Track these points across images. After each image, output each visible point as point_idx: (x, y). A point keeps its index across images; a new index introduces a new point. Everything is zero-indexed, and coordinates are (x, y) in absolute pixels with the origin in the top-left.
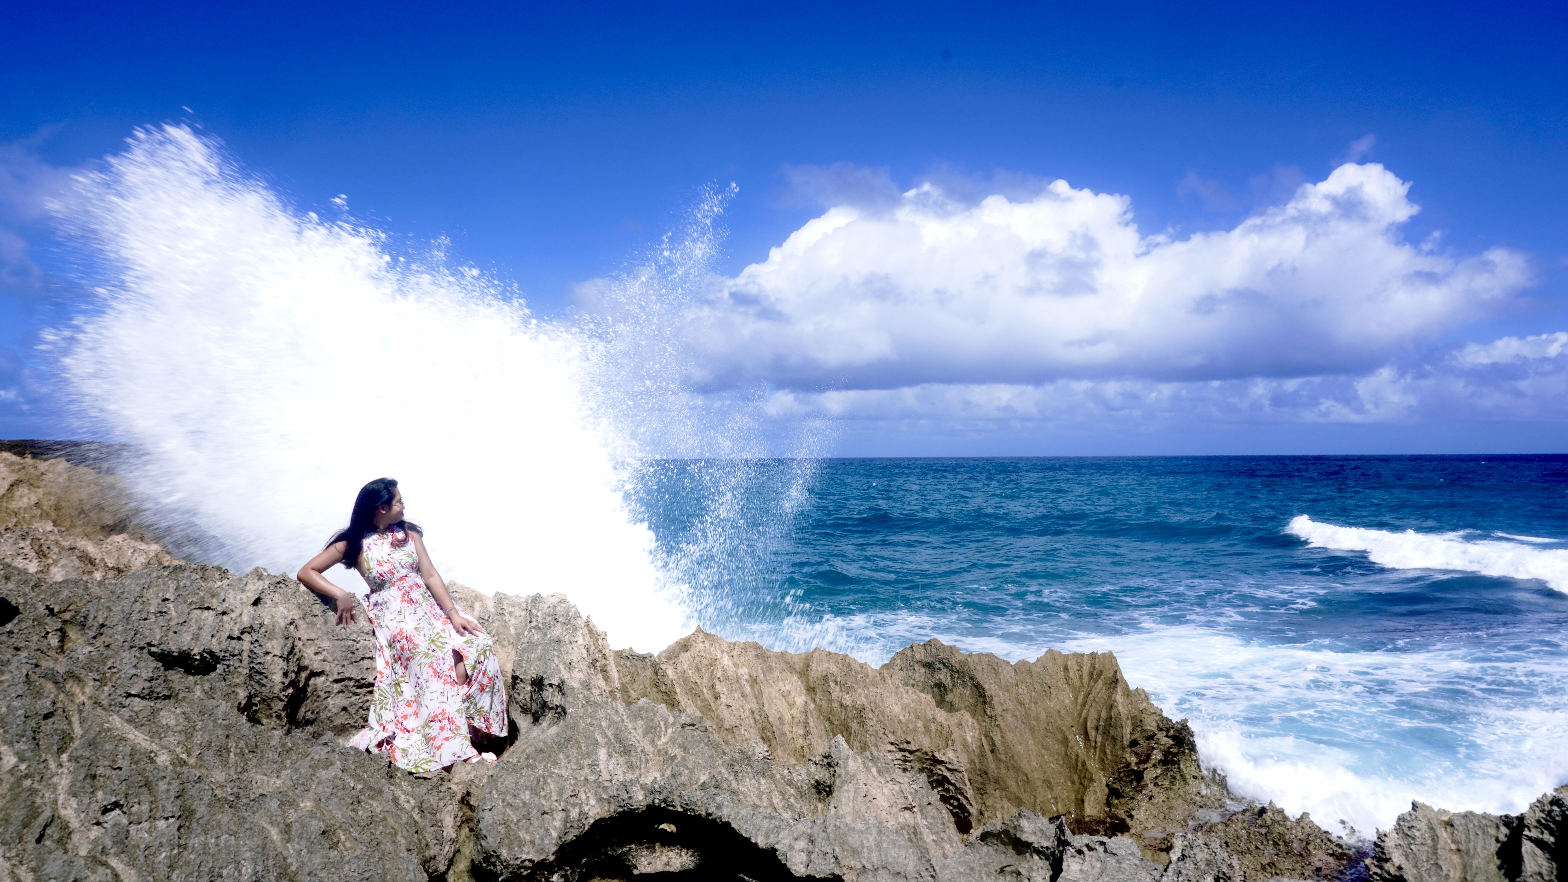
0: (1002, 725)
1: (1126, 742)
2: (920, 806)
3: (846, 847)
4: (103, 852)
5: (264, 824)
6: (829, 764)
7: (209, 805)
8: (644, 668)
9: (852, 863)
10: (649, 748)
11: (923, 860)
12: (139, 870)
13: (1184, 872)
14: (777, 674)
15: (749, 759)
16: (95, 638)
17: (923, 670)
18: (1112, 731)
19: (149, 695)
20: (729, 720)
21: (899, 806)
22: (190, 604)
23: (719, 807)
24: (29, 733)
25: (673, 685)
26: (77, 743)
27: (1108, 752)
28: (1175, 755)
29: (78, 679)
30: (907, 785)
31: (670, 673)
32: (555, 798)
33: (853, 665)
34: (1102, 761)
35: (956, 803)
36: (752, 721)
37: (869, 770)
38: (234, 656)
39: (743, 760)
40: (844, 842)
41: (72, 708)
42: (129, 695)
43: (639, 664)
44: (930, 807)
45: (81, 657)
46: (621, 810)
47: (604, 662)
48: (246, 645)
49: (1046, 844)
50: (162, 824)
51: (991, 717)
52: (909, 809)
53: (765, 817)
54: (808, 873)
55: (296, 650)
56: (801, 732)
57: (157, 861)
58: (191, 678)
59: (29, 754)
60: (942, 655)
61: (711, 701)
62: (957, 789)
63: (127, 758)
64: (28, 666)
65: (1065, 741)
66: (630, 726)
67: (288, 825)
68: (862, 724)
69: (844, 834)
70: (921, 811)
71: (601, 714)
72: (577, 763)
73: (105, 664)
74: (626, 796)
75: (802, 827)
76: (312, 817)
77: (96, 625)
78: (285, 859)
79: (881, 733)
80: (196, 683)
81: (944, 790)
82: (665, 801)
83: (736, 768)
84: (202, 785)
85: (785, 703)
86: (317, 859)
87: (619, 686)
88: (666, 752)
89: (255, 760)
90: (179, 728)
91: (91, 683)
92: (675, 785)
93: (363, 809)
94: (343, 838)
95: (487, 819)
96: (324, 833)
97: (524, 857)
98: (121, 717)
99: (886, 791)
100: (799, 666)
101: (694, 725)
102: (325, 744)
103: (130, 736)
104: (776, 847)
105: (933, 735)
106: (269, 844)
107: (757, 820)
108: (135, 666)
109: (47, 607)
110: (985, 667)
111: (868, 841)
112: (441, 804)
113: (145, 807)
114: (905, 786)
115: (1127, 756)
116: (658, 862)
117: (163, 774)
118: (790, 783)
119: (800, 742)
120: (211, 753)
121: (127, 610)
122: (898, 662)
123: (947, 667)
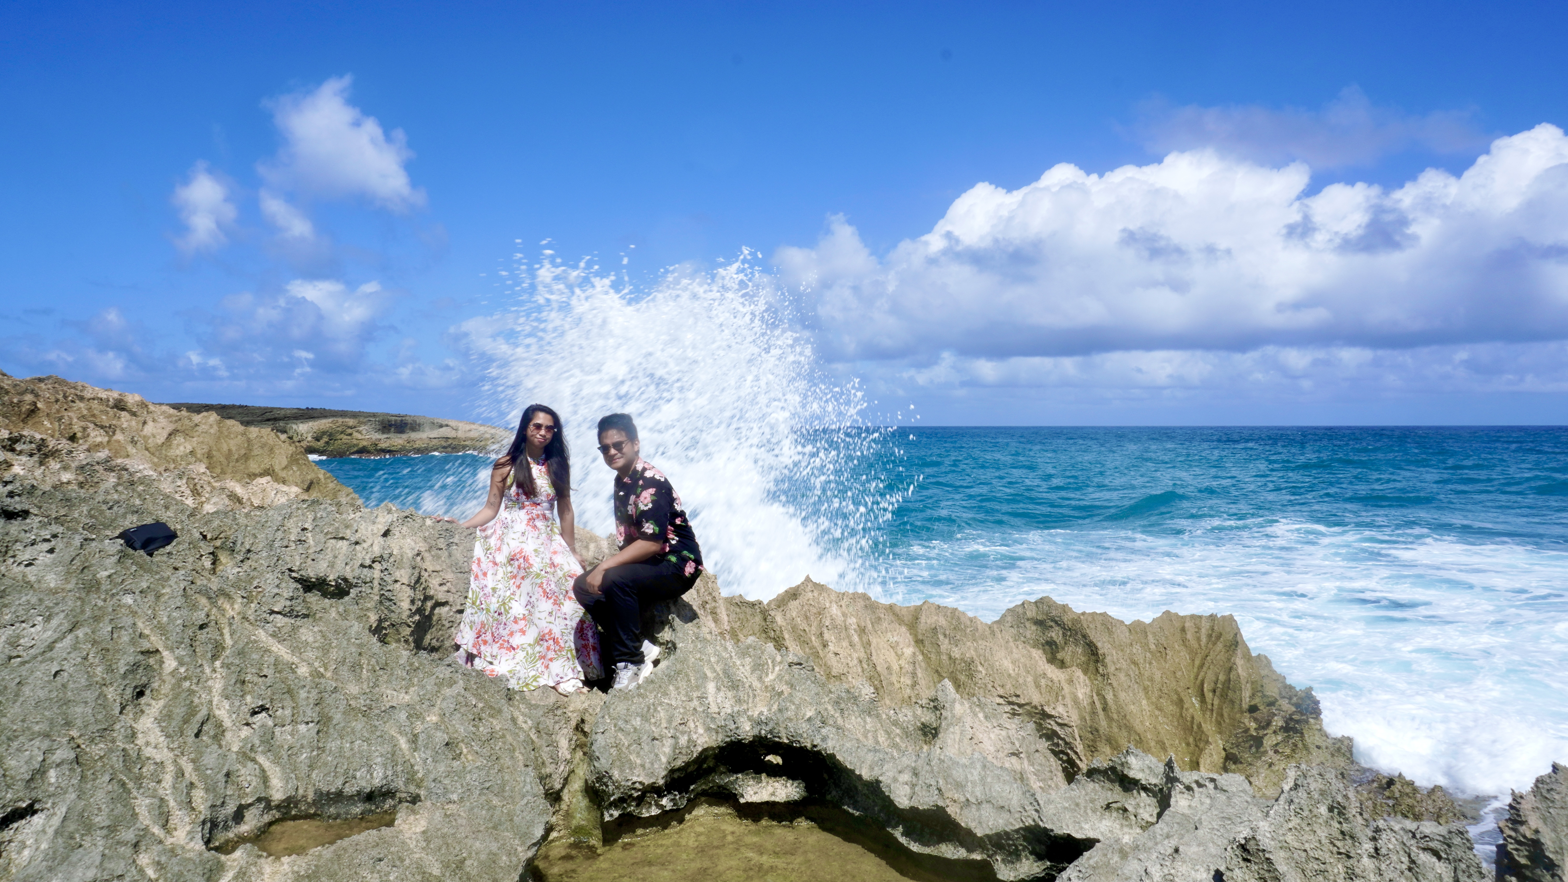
0: (1115, 684)
1: (1245, 706)
2: (1027, 752)
3: (950, 780)
4: (252, 749)
5: (393, 733)
6: (935, 707)
7: (344, 713)
8: (753, 615)
9: (956, 797)
10: (757, 684)
11: (1028, 795)
12: (283, 768)
13: (1296, 800)
14: (885, 624)
15: (855, 698)
16: (242, 561)
17: (1034, 628)
18: (1230, 694)
19: (289, 613)
20: (837, 668)
21: (1006, 752)
22: (326, 534)
23: (824, 739)
24: (187, 640)
25: (781, 631)
26: (228, 652)
27: (1226, 715)
28: (1297, 722)
29: (228, 596)
30: (1014, 731)
31: (779, 619)
32: (664, 725)
33: (962, 619)
34: (1219, 723)
35: (1065, 758)
36: (860, 670)
37: (975, 715)
38: (365, 583)
39: (849, 699)
40: (948, 776)
41: (223, 621)
42: (272, 612)
43: (749, 611)
44: (1037, 754)
45: (231, 577)
46: (728, 739)
47: (714, 604)
48: (377, 574)
49: (1154, 781)
50: (302, 728)
51: (1103, 675)
52: (1016, 754)
53: (870, 750)
54: (912, 804)
55: (423, 580)
56: (909, 682)
57: (298, 760)
58: (327, 600)
59: (187, 659)
60: (1054, 613)
61: (820, 649)
62: (1066, 743)
63: (272, 667)
64: (186, 583)
65: (1180, 703)
66: (738, 663)
67: (416, 736)
68: (971, 676)
69: (949, 767)
70: (1028, 757)
71: (710, 650)
72: (687, 695)
73: (251, 583)
74: (733, 726)
75: (907, 761)
76: (436, 729)
77: (244, 550)
78: (412, 766)
79: (989, 687)
80: (331, 606)
81: (1054, 744)
82: (771, 732)
83: (843, 706)
84: (337, 695)
85: (893, 654)
86: (442, 768)
87: (728, 628)
88: (773, 689)
89: (386, 677)
90: (317, 645)
91: (240, 600)
92: (781, 719)
93: (484, 726)
94: (465, 751)
95: (600, 741)
96: (447, 744)
97: (635, 779)
98: (266, 631)
99: (992, 736)
100: (908, 618)
101: (800, 664)
102: (449, 665)
103: (274, 649)
104: (880, 778)
105: (1043, 691)
106: (398, 752)
107: (862, 753)
108: (277, 586)
109: (201, 533)
110: (1099, 626)
111: (972, 775)
112: (557, 727)
113: (288, 712)
114: (1012, 732)
115: (1246, 721)
116: (764, 791)
117: (302, 683)
118: (896, 723)
119: (908, 691)
120: (346, 668)
121: (271, 537)
122: (1009, 619)
123: (1059, 625)
